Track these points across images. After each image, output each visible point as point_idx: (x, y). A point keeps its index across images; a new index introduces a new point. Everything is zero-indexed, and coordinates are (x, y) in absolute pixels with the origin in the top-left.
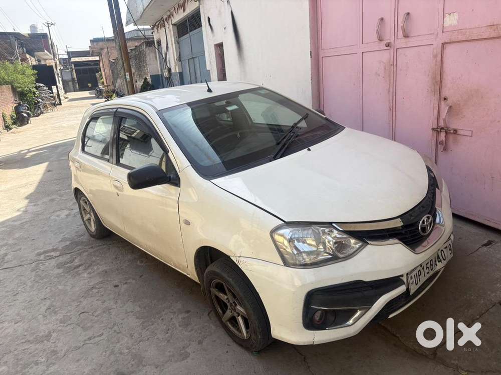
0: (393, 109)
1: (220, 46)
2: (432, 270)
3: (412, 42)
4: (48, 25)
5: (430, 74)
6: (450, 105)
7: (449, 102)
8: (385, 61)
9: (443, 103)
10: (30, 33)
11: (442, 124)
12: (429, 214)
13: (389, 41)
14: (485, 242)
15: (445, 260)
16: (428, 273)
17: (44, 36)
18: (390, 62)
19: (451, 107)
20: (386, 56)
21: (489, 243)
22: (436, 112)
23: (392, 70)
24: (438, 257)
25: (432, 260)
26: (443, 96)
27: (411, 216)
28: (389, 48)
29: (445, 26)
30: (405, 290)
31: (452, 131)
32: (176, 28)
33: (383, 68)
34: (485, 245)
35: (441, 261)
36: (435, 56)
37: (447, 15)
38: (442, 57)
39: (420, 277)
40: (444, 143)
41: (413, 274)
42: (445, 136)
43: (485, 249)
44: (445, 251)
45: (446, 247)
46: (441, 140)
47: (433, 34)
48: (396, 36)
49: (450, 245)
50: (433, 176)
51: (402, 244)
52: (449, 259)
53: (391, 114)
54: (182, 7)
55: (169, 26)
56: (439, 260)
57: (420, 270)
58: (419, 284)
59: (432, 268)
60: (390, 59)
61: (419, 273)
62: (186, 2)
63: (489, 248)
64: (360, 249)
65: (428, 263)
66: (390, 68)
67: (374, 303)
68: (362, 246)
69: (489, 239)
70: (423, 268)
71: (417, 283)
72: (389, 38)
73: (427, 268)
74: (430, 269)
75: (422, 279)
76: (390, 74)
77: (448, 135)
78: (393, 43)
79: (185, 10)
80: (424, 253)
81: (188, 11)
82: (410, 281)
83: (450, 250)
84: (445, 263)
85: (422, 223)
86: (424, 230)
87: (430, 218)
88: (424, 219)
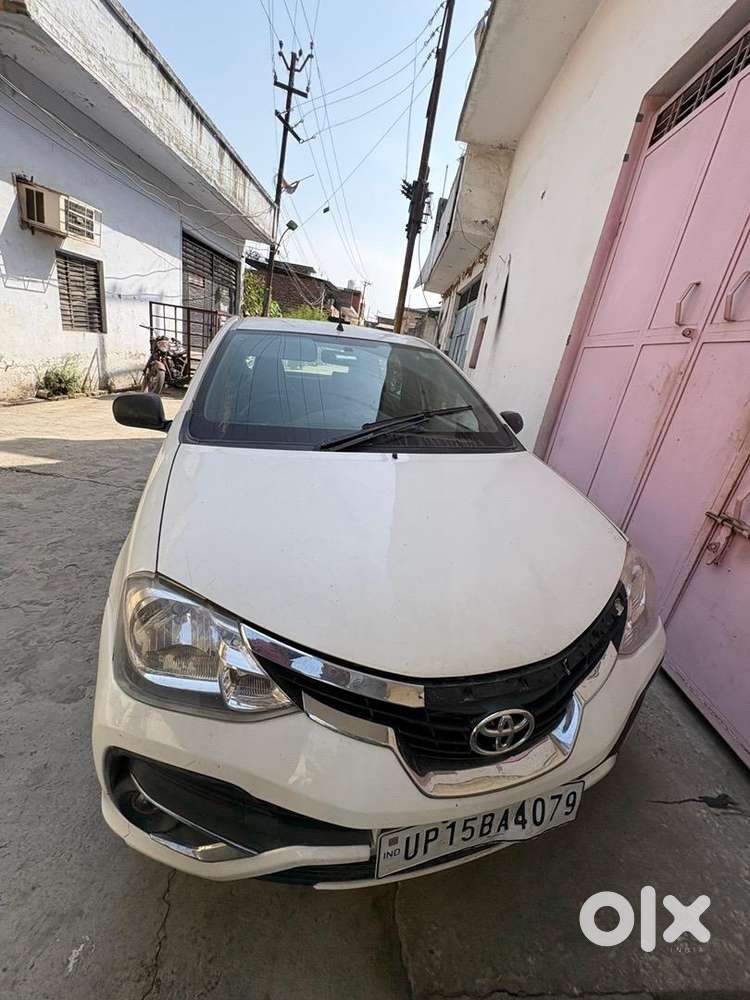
0: (652, 455)
1: (484, 321)
2: (482, 835)
3: (738, 332)
4: (366, 284)
8: (672, 365)
11: (731, 511)
13: (693, 327)
14: (714, 793)
15: (537, 824)
16: (464, 839)
17: (357, 294)
18: (680, 367)
20: (677, 356)
21: (722, 802)
22: (730, 483)
23: (680, 382)
24: (521, 811)
25: (492, 815)
27: (467, 691)
28: (688, 340)
30: (366, 859)
31: (745, 533)
32: (459, 298)
33: (665, 377)
34: (711, 802)
35: (523, 823)
39: (430, 845)
40: (721, 549)
41: (401, 836)
42: (728, 538)
43: (703, 812)
44: (550, 805)
45: (560, 797)
46: (716, 541)
48: (710, 320)
49: (574, 793)
50: (619, 614)
51: (396, 755)
52: (553, 824)
53: (646, 462)
54: (469, 271)
55: (454, 294)
56: (520, 819)
57: (436, 830)
58: (420, 859)
59: (485, 831)
60: (683, 362)
61: (432, 835)
62: (474, 264)
63: (713, 814)
64: (278, 711)
65: (475, 819)
66: (676, 378)
67: (263, 851)
68: (284, 707)
69: (727, 791)
70: (453, 826)
71: (413, 856)
72: (695, 322)
73: (465, 829)
74: (477, 832)
75: (437, 849)
76: (671, 390)
77: (736, 538)
78: (700, 329)
79: (470, 275)
80: (456, 801)
81: (473, 276)
82: (386, 848)
83: (568, 805)
84: (536, 831)
85: (489, 725)
86: (487, 742)
87: (524, 721)
88: (501, 717)
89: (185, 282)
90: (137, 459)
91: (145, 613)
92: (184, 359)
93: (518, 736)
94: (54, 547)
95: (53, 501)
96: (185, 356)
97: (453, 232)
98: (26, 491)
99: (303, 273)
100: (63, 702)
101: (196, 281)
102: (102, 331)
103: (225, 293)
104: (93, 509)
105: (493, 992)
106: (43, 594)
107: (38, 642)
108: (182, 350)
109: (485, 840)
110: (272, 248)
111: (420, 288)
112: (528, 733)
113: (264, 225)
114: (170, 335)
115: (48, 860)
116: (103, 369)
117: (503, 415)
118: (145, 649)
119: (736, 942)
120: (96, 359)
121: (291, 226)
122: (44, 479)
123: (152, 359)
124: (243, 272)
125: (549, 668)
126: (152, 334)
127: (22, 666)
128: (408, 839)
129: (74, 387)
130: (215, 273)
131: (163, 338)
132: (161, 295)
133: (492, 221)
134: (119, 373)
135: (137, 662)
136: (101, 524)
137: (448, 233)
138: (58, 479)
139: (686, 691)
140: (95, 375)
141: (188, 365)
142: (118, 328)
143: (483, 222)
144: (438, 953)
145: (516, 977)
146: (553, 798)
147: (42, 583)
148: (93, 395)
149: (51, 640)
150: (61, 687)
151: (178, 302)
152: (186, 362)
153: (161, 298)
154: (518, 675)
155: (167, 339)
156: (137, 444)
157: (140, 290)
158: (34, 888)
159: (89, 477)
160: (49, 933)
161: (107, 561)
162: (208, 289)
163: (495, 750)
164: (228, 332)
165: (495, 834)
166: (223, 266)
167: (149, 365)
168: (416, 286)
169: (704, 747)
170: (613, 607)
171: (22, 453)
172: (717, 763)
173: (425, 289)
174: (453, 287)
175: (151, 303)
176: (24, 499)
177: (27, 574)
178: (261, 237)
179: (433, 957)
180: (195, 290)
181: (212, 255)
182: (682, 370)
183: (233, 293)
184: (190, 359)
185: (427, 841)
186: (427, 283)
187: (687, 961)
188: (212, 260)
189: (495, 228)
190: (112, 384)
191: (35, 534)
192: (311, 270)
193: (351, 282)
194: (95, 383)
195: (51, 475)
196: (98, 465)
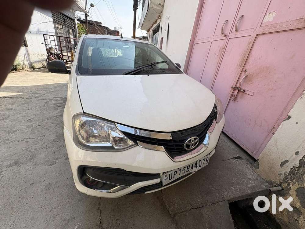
0: (216, 74)
1: (162, 38)
2: (187, 171)
3: (239, 34)
4: (120, 28)
5: (243, 54)
6: (247, 75)
7: (247, 73)
8: (221, 46)
9: (243, 73)
10: (114, 29)
11: (238, 86)
12: (197, 136)
13: (226, 34)
14: (236, 156)
15: (200, 167)
16: (183, 173)
19: (247, 76)
20: (222, 43)
21: (238, 158)
24: (196, 164)
25: (189, 166)
26: (245, 69)
27: (182, 134)
28: (225, 38)
29: (263, 22)
30: (159, 182)
31: (242, 91)
32: (153, 31)
33: (219, 50)
34: (236, 158)
35: (197, 167)
36: (249, 44)
37: (268, 14)
38: (253, 44)
39: (175, 175)
40: (236, 96)
41: (168, 174)
42: (237, 93)
43: (235, 160)
44: (203, 161)
45: (205, 159)
46: (234, 94)
47: (253, 28)
48: (231, 31)
49: (208, 158)
50: (216, 112)
51: (165, 153)
52: (204, 166)
53: (215, 76)
54: (156, 22)
55: (151, 30)
56: (196, 166)
57: (176, 171)
58: (173, 179)
59: (188, 170)
60: (224, 45)
61: (175, 173)
62: (157, 19)
63: (237, 161)
64: (131, 147)
65: (185, 167)
66: (222, 50)
67: (131, 185)
68: (133, 145)
69: (239, 155)
70: (180, 170)
71: (171, 179)
72: (227, 32)
73: (183, 170)
74: (186, 171)
75: (177, 177)
76: (221, 54)
77: (239, 92)
78: (228, 35)
79: (156, 23)
80: (181, 162)
81: (157, 24)
82: (164, 178)
83: (207, 161)
84: (200, 168)
85: (188, 142)
86: (188, 146)
87: (197, 139)
88: (191, 139)
89: (55, 27)
90: (52, 90)
91: (82, 125)
92: (60, 55)
93: (196, 143)
94: (30, 121)
95: (25, 106)
96: (61, 54)
97: (150, 8)
98: (13, 104)
99: (98, 24)
100: (50, 165)
101: (59, 27)
102: (26, 46)
103: (71, 31)
104: (41, 107)
105: (191, 209)
106: (31, 136)
107: (34, 150)
108: (59, 52)
109: (188, 172)
110: (86, 14)
111: (140, 28)
112: (198, 143)
113: (81, 5)
114: (54, 47)
115: (59, 207)
116: (29, 60)
117: (175, 64)
118: (85, 137)
119: (244, 185)
120: (25, 57)
121: (92, 6)
122: (18, 100)
123: (48, 56)
124: (76, 23)
125: (201, 126)
126: (46, 47)
127: (31, 157)
128: (170, 175)
129: (19, 67)
130: (66, 23)
131: (51, 48)
132: (47, 32)
133: (162, 4)
134: (36, 62)
135: (83, 142)
136: (45, 112)
137: (148, 8)
138: (24, 99)
139: (228, 134)
140: (27, 63)
141: (63, 57)
142: (32, 45)
143: (159, 4)
144: (176, 205)
145: (196, 205)
146: (203, 159)
147: (30, 132)
148: (27, 70)
149: (39, 149)
150: (47, 161)
151: (54, 34)
152: (61, 56)
153: (47, 33)
154: (194, 129)
155: (53, 48)
156: (50, 86)
157: (38, 30)
158: (57, 215)
159: (35, 97)
160: (66, 224)
161: (51, 123)
162: (64, 29)
163: (190, 148)
164: (84, 39)
165: (190, 171)
166: (69, 21)
167: (48, 58)
168: (138, 28)
169: (233, 146)
170: (214, 110)
171: (6, 92)
172: (236, 150)
173: (141, 29)
174: (150, 28)
175: (44, 35)
176: (13, 107)
177: (23, 131)
178: (81, 10)
179: (175, 206)
180: (59, 30)
181: (64, 17)
182: (224, 47)
183: (74, 31)
184: (63, 56)
185: (174, 175)
186: (142, 27)
187: (234, 192)
188: (64, 18)
189: (163, 6)
190: (34, 66)
191: (21, 118)
192: (100, 23)
193: (115, 28)
194: (27, 66)
195: (20, 98)
196: (38, 93)
